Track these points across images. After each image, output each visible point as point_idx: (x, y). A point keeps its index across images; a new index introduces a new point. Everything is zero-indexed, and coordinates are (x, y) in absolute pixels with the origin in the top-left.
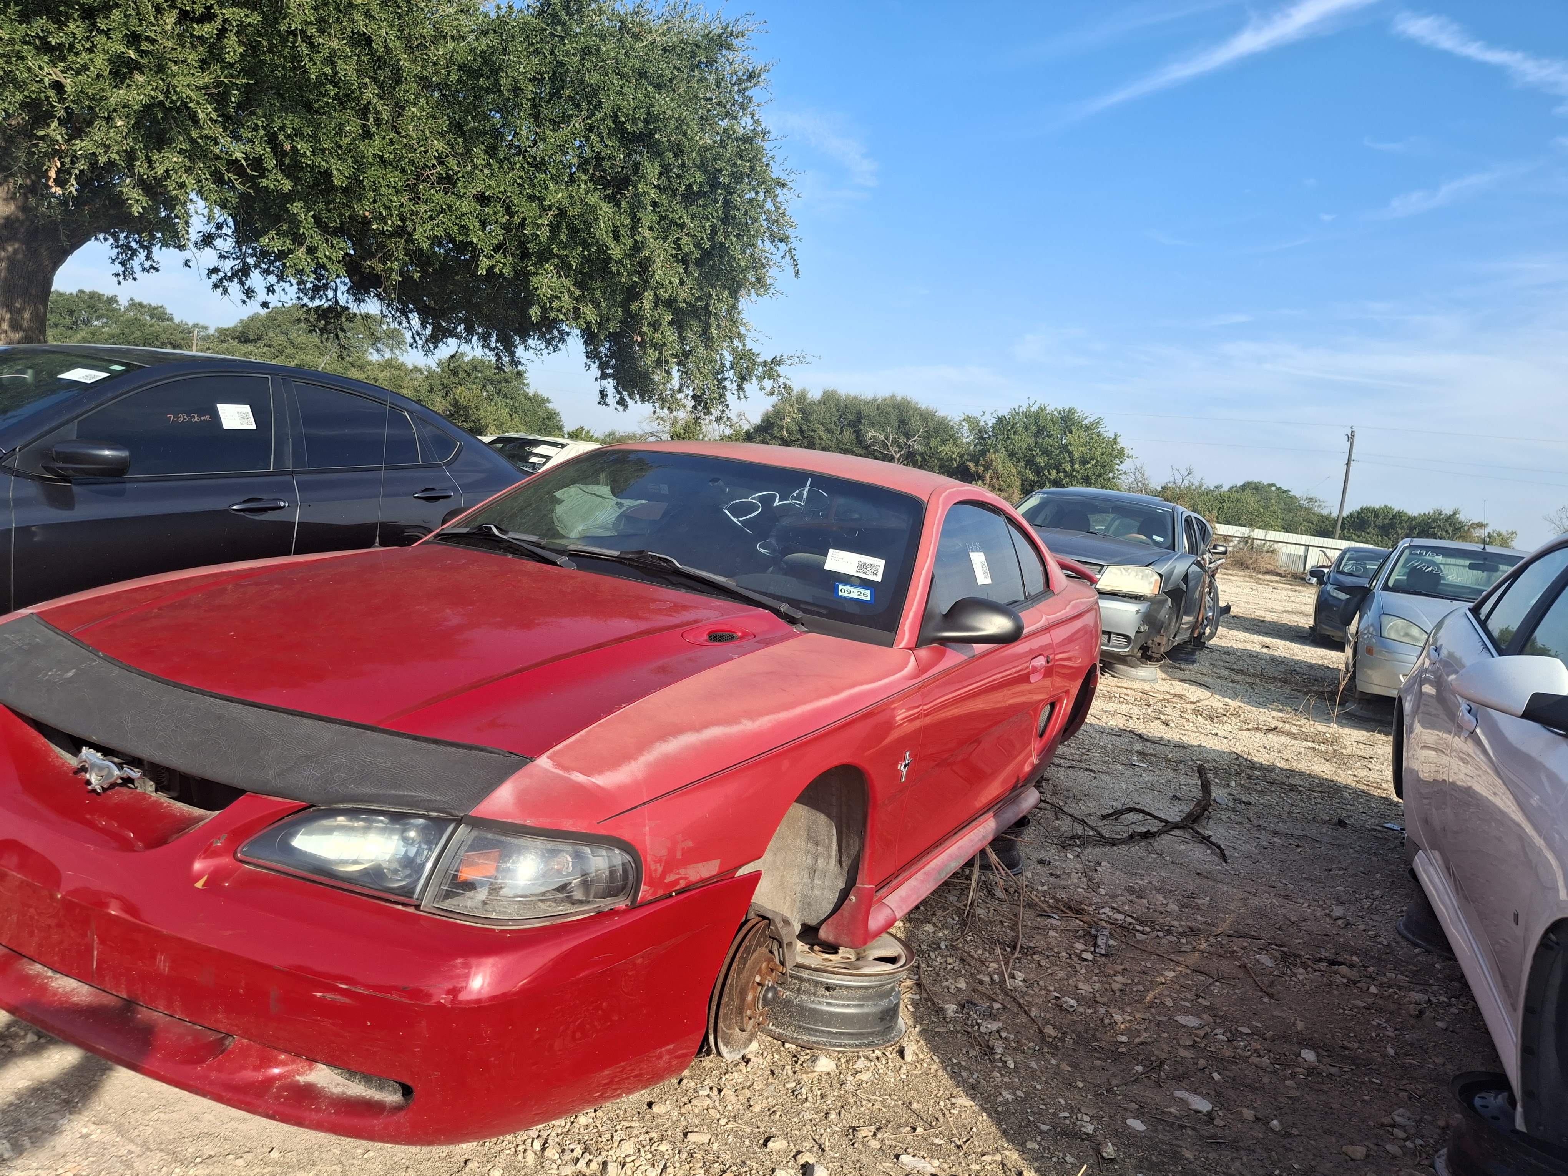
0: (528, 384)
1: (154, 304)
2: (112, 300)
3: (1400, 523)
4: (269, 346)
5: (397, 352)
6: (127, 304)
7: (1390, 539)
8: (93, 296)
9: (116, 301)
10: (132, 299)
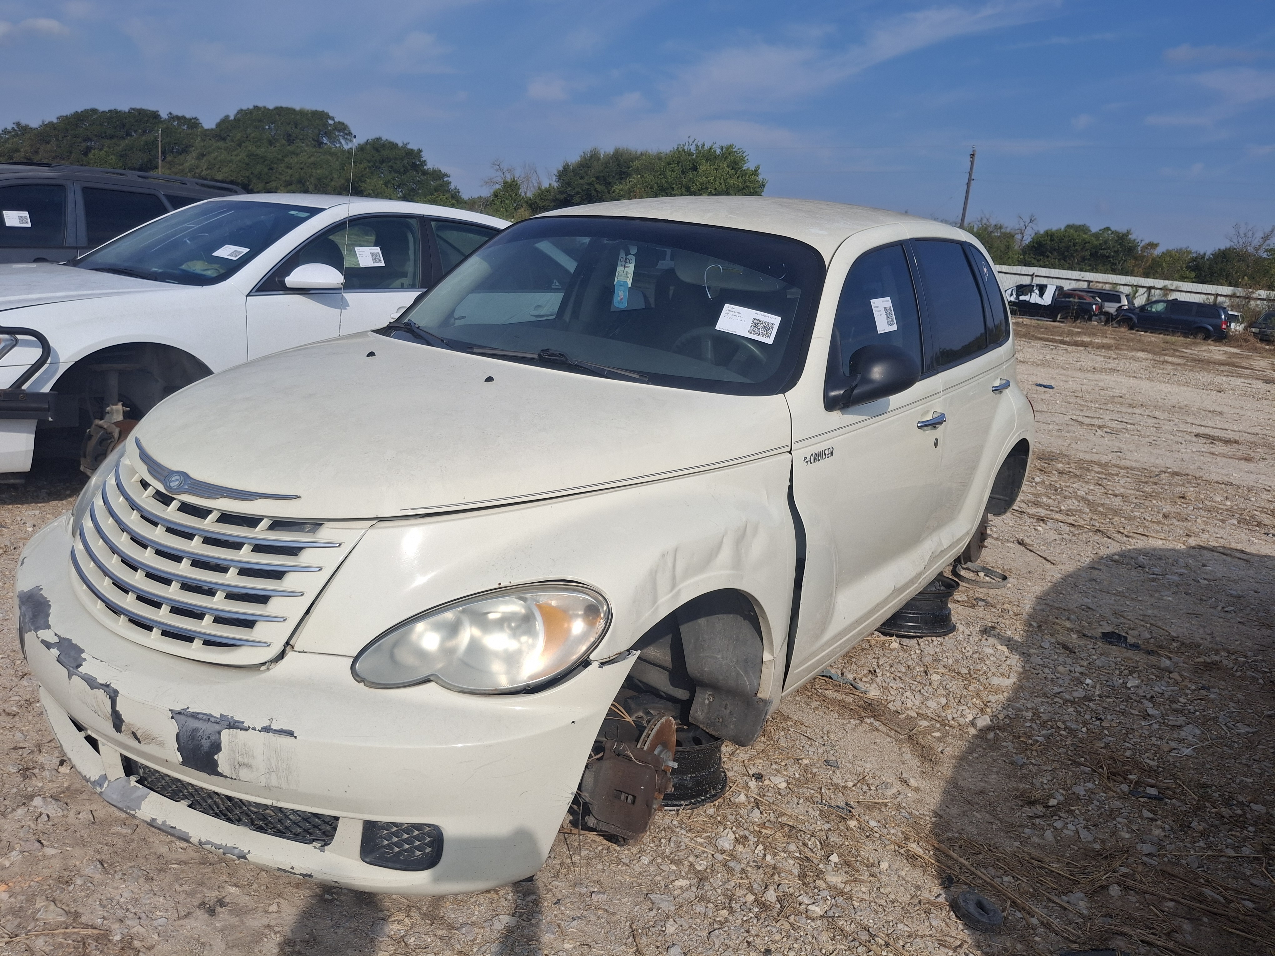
0: (425, 161)
1: (188, 116)
2: (155, 115)
3: (1074, 246)
4: (232, 141)
5: (343, 142)
6: (167, 117)
7: (1066, 261)
8: (141, 112)
9: (159, 115)
10: (170, 113)
